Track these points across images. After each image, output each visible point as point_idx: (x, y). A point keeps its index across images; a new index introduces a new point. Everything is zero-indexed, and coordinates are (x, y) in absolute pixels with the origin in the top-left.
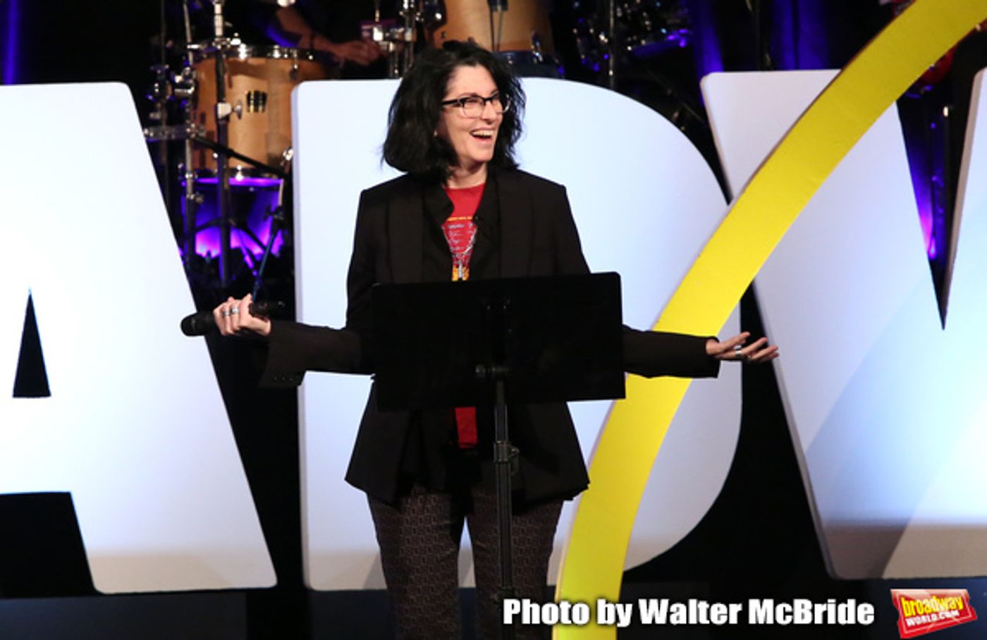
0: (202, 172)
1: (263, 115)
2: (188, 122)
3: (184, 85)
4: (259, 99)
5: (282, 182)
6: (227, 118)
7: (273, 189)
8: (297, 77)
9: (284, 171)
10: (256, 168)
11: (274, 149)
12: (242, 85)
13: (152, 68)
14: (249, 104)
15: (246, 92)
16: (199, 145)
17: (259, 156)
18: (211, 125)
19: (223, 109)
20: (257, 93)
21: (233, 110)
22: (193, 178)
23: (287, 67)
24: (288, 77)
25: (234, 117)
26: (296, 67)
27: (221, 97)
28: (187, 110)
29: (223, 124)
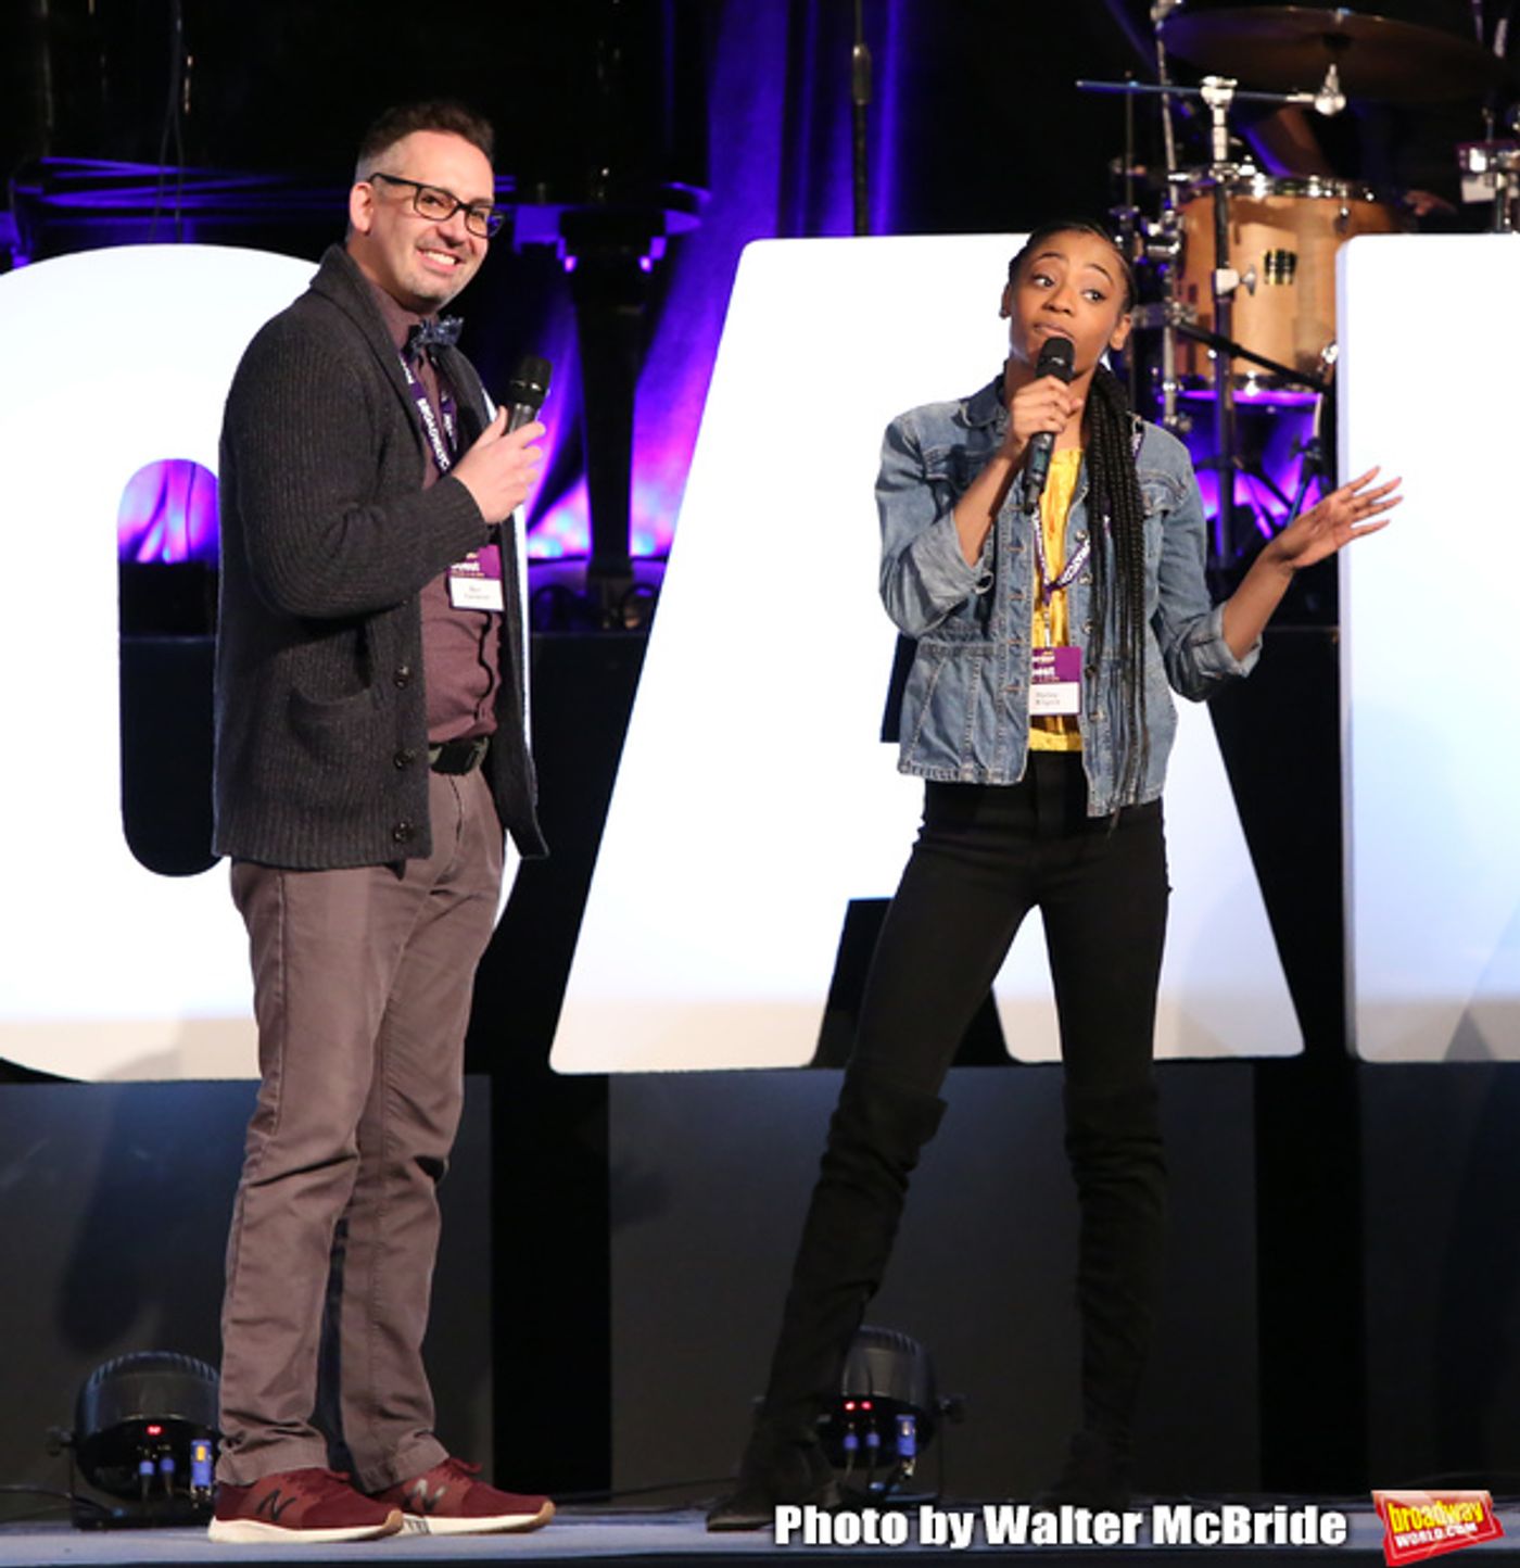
0: (1191, 381)
1: (1289, 289)
2: (1168, 299)
3: (1163, 240)
4: (1284, 263)
5: (1319, 398)
6: (1231, 294)
7: (1305, 409)
8: (1346, 228)
9: (1323, 381)
10: (1279, 376)
11: (1308, 345)
12: (1257, 241)
13: (1112, 211)
14: (1267, 271)
15: (1264, 253)
16: (1185, 337)
17: (1284, 357)
18: (1206, 306)
19: (1226, 280)
20: (1281, 255)
21: (1241, 281)
22: (1177, 390)
23: (1331, 212)
24: (1332, 229)
25: (1243, 292)
26: (1345, 212)
27: (1222, 260)
28: (1168, 280)
29: (1225, 304)
